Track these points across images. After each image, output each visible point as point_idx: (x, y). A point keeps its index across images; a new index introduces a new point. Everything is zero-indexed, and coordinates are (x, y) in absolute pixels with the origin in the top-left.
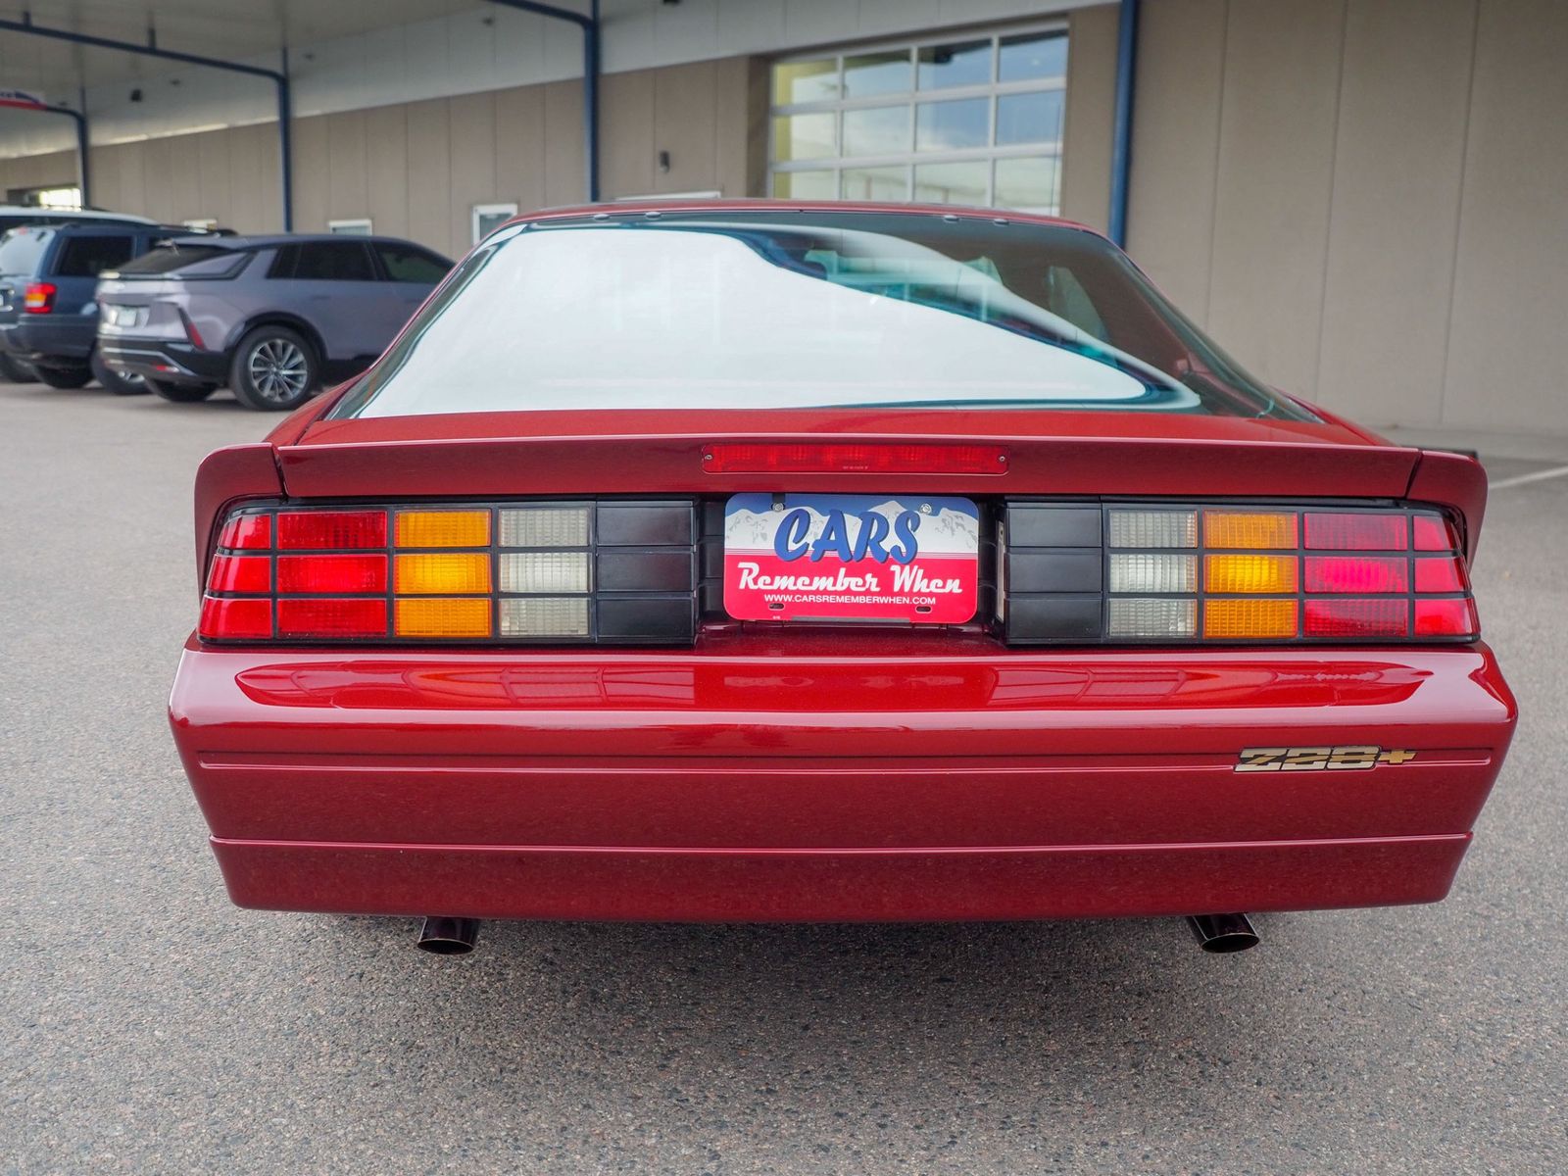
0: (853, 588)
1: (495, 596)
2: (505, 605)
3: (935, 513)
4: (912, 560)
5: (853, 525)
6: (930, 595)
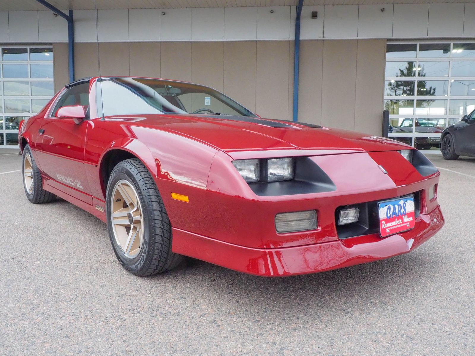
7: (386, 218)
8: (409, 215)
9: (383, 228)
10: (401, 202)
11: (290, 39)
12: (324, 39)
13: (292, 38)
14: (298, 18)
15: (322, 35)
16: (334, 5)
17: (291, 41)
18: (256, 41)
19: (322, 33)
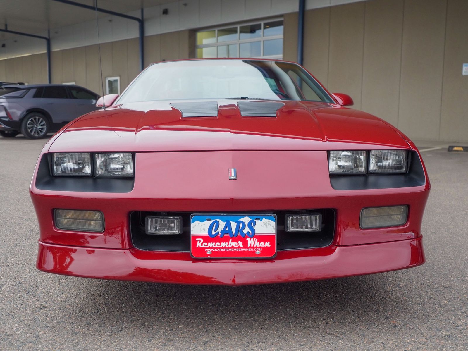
7: (208, 235)
8: (262, 238)
9: (197, 246)
10: (246, 220)
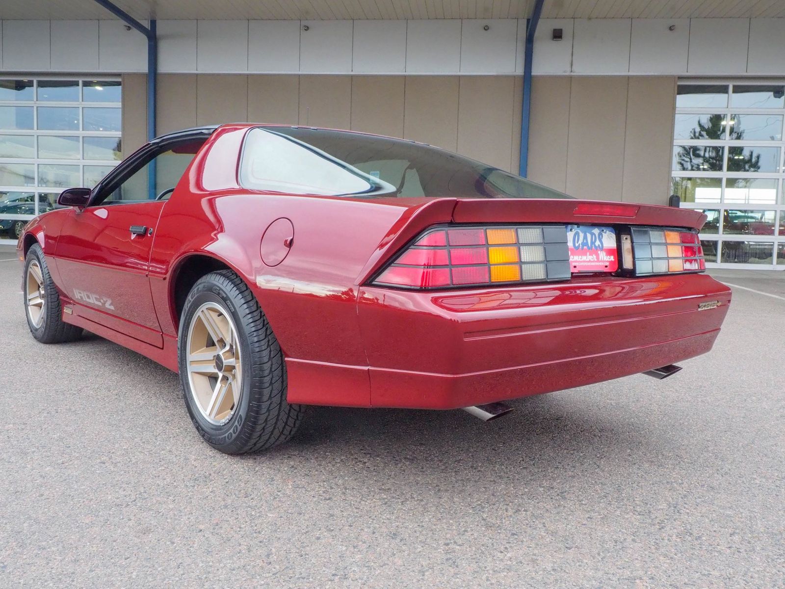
0: (591, 260)
1: (520, 263)
2: (523, 266)
3: (605, 233)
4: (602, 249)
5: (589, 236)
6: (607, 261)
11: (515, 74)
12: (572, 74)
13: (520, 71)
14: (530, 40)
15: (569, 69)
16: (590, 19)
17: (518, 76)
18: (459, 78)
19: (569, 65)
